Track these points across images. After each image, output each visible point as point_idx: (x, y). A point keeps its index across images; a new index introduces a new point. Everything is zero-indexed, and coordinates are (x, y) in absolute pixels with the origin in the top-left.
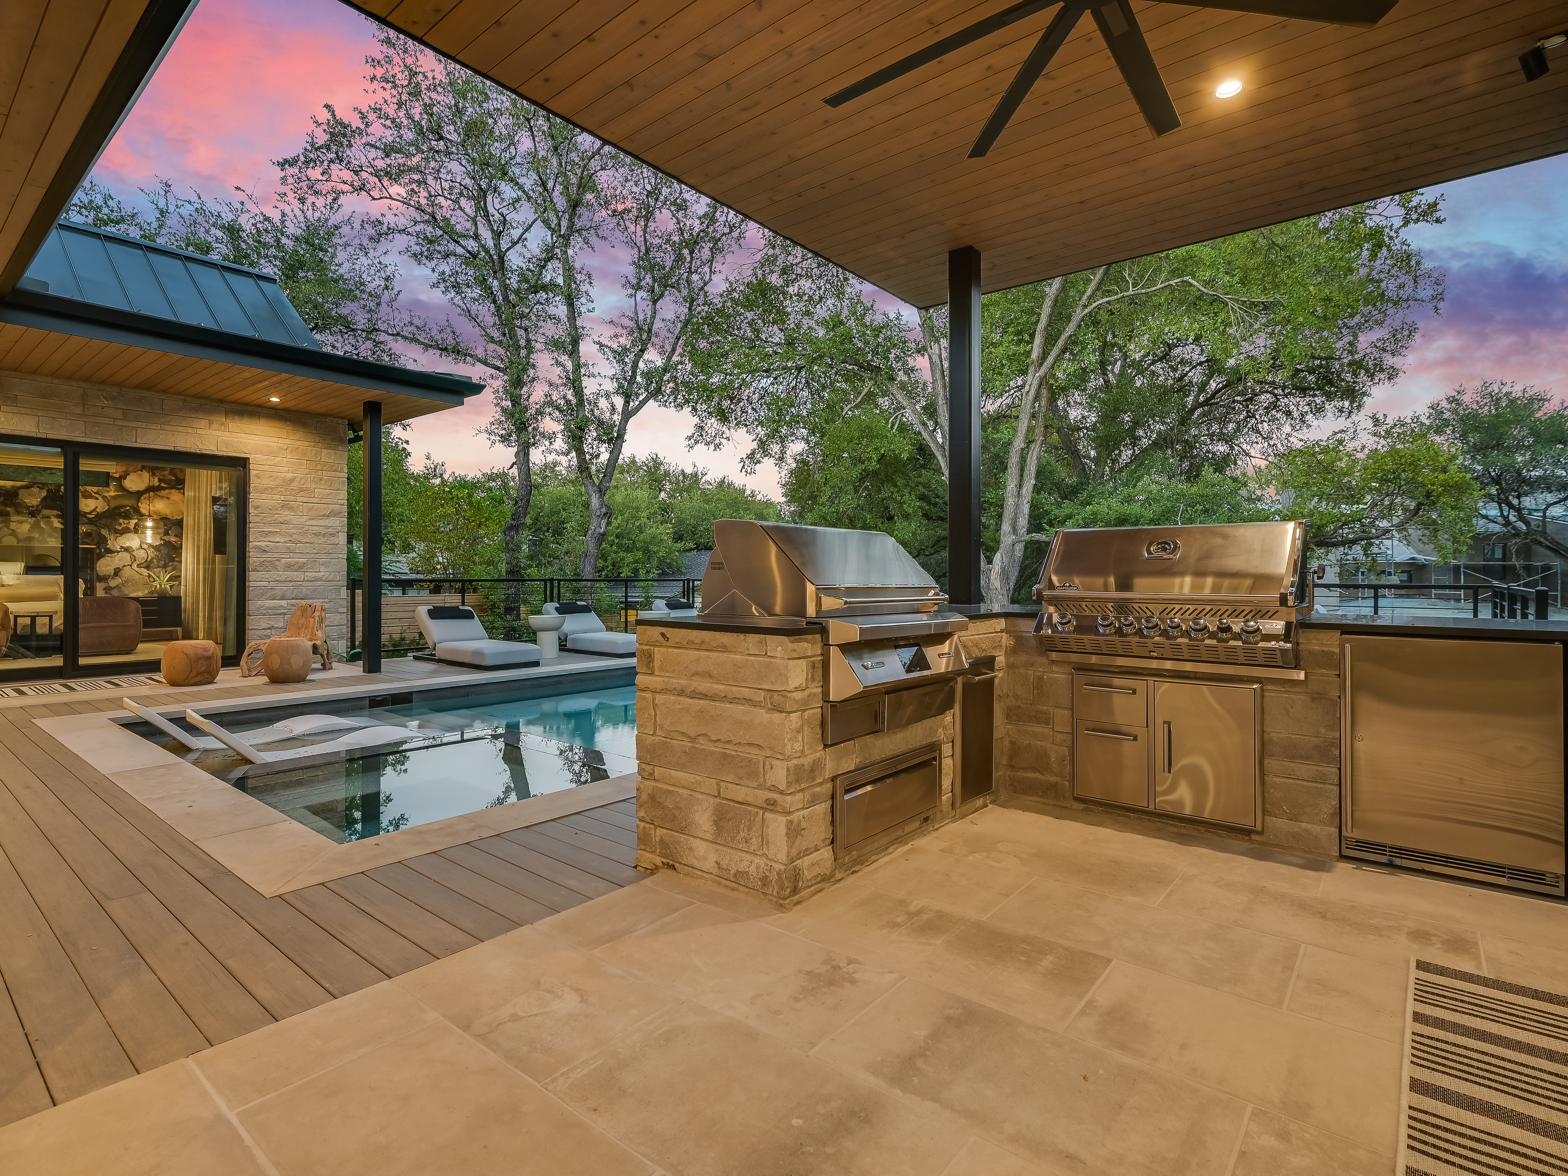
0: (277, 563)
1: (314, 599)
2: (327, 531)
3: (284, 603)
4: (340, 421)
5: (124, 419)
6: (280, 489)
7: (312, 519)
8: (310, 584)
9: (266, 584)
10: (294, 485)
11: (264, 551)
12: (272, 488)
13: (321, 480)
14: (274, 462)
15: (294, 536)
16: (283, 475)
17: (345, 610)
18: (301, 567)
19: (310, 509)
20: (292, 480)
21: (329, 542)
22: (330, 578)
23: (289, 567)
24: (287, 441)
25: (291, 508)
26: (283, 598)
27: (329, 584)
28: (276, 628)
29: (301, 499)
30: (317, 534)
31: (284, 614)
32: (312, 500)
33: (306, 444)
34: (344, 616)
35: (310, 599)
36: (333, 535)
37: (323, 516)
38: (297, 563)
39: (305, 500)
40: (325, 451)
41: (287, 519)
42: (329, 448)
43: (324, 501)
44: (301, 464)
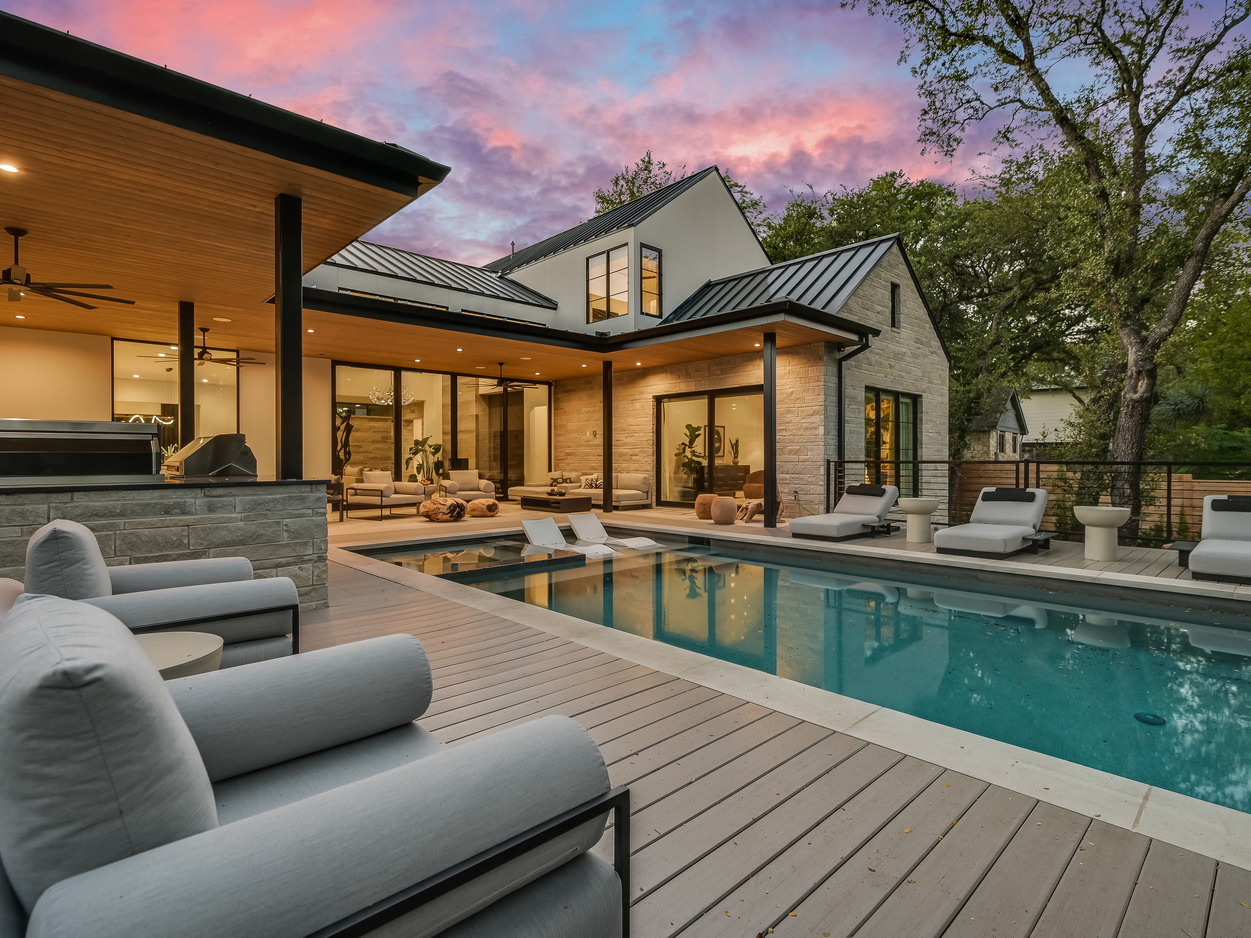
0: (785, 449)
1: (805, 474)
2: (811, 426)
3: (787, 476)
4: (819, 344)
6: (785, 400)
7: (803, 418)
8: (802, 464)
9: (779, 463)
10: (793, 397)
11: (778, 442)
13: (808, 389)
14: (783, 383)
15: (794, 431)
16: (786, 391)
17: (822, 483)
18: (797, 452)
19: (802, 412)
20: (792, 393)
21: (813, 434)
22: (814, 459)
23: (790, 452)
24: (789, 368)
25: (791, 412)
26: (787, 473)
27: (813, 464)
29: (797, 405)
30: (806, 429)
31: (788, 484)
32: (805, 405)
33: (800, 366)
34: (822, 488)
36: (815, 428)
37: (809, 415)
38: (795, 449)
39: (799, 405)
40: (810, 369)
41: (789, 419)
42: (813, 366)
43: (810, 404)
44: (797, 381)
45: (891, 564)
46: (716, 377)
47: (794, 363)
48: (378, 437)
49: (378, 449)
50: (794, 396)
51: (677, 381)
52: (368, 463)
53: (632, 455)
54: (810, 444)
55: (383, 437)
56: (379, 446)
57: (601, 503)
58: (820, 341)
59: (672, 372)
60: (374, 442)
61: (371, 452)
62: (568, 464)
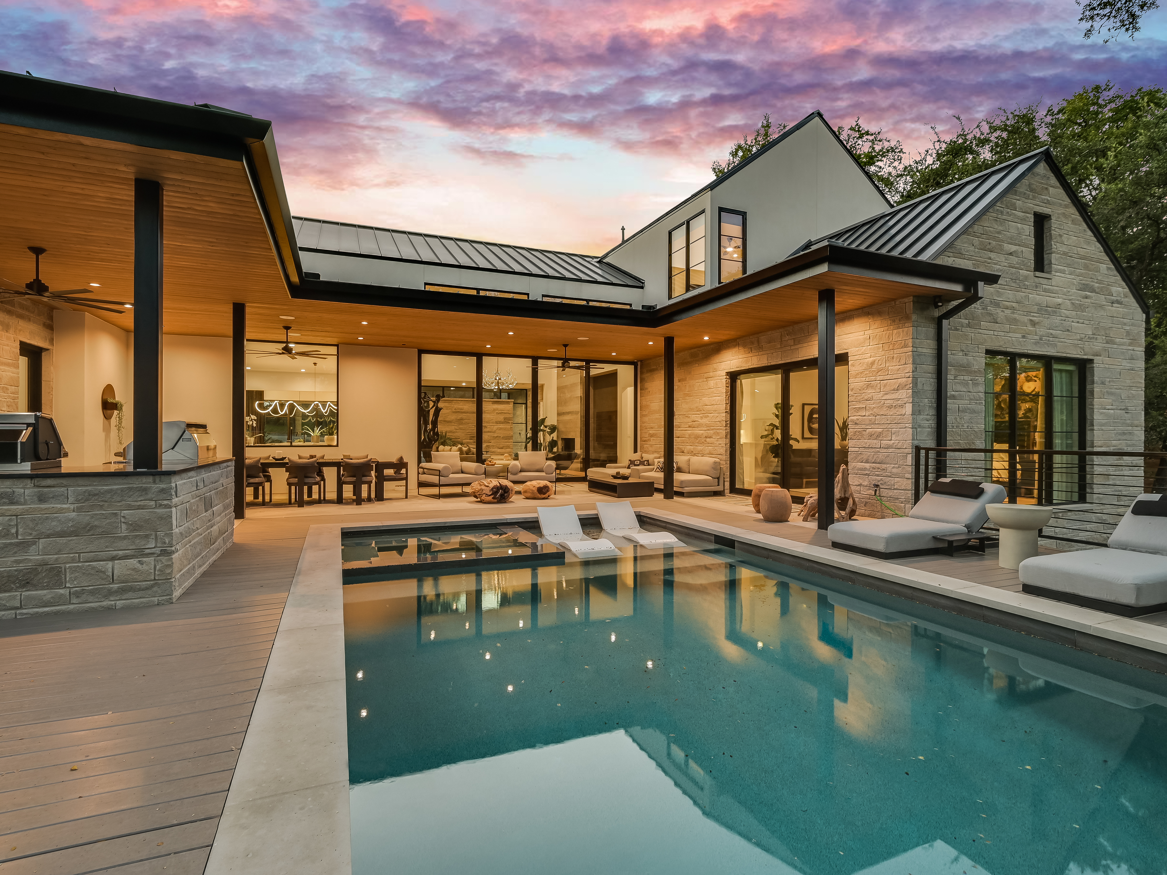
0: (864, 433)
1: (888, 464)
2: (897, 403)
3: (867, 465)
4: (906, 300)
5: (795, 345)
6: (865, 373)
7: (887, 394)
8: (885, 450)
9: (857, 449)
11: (856, 424)
12: (861, 373)
13: (893, 358)
14: (862, 351)
15: (875, 410)
16: (866, 361)
17: (910, 476)
18: (878, 436)
19: (885, 386)
20: (873, 363)
21: (898, 413)
22: (899, 446)
23: (871, 435)
24: (870, 332)
25: (873, 387)
26: (867, 462)
27: (899, 451)
28: (863, 486)
29: (878, 378)
30: (890, 407)
31: (868, 475)
32: (889, 377)
33: (882, 329)
34: (910, 482)
35: (884, 463)
36: (902, 406)
37: (894, 390)
38: (876, 432)
39: (881, 378)
40: (895, 331)
41: (870, 396)
42: (898, 328)
43: (895, 376)
44: (879, 348)
45: (943, 601)
46: (788, 348)
47: (876, 326)
48: (501, 418)
49: (500, 429)
50: (875, 366)
51: (750, 355)
52: (492, 441)
53: (706, 437)
54: (894, 426)
55: (505, 419)
56: (502, 426)
57: (662, 487)
58: (906, 296)
59: (744, 346)
60: (497, 423)
61: (494, 432)
62: (651, 446)
